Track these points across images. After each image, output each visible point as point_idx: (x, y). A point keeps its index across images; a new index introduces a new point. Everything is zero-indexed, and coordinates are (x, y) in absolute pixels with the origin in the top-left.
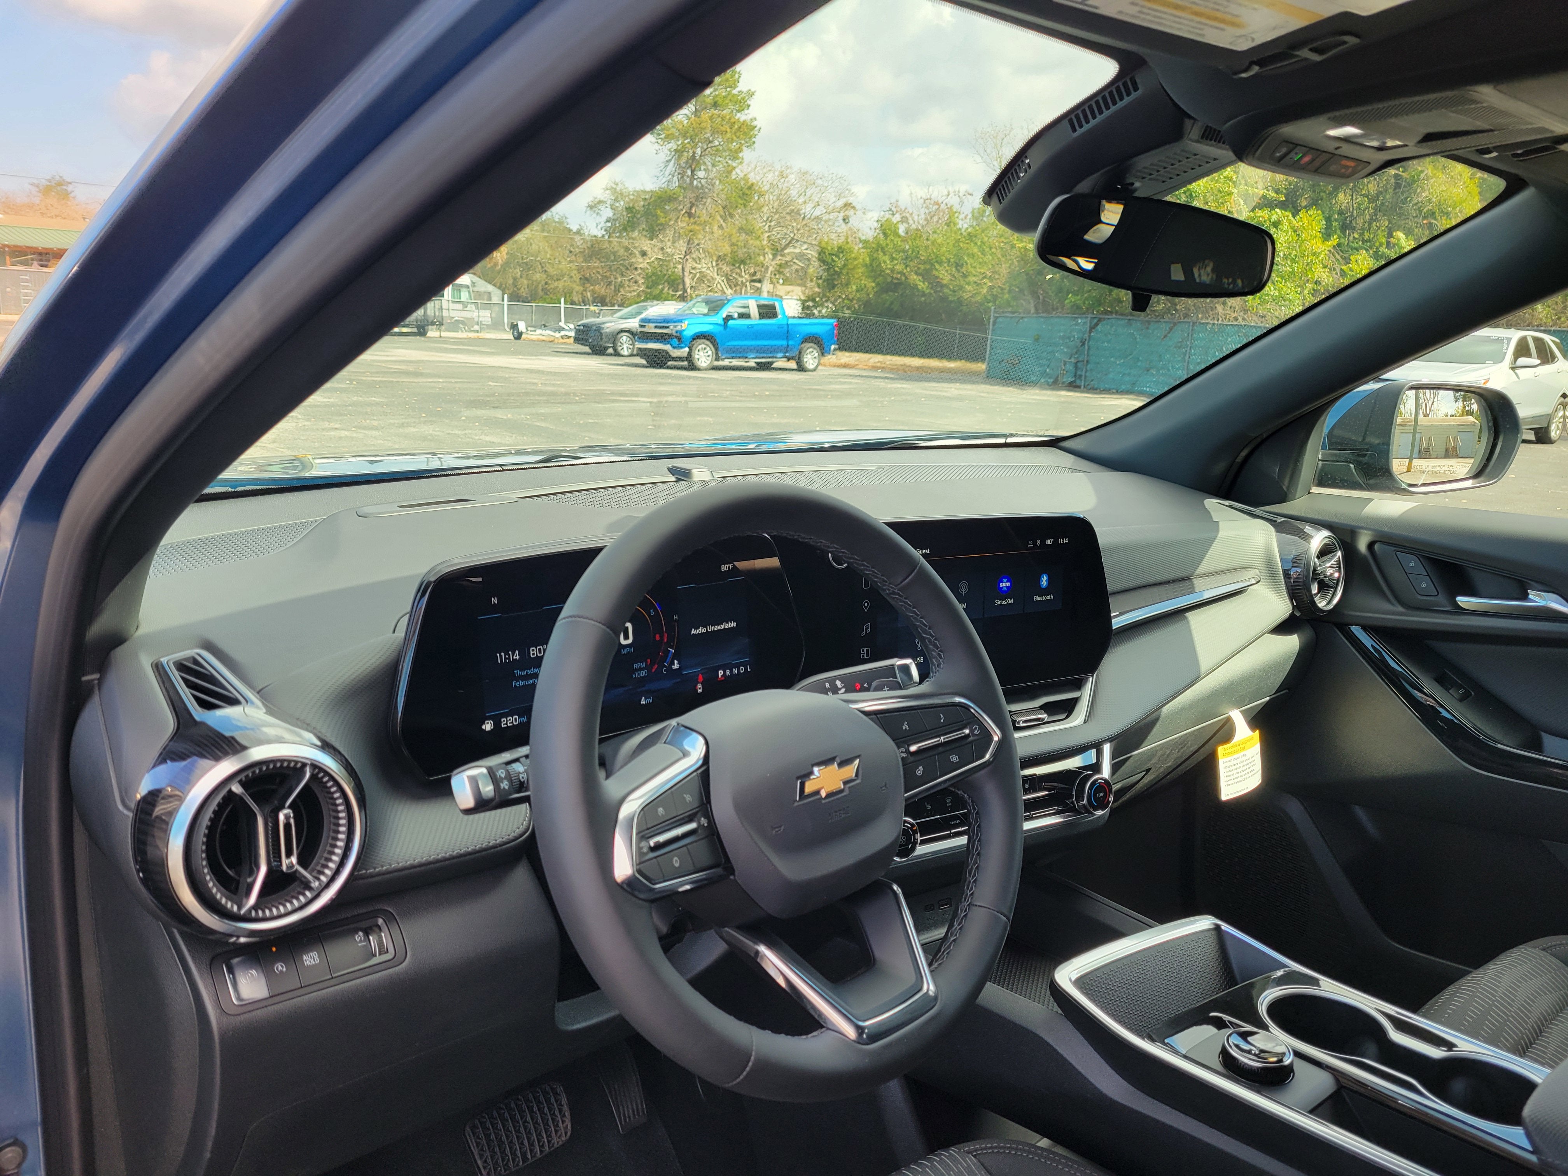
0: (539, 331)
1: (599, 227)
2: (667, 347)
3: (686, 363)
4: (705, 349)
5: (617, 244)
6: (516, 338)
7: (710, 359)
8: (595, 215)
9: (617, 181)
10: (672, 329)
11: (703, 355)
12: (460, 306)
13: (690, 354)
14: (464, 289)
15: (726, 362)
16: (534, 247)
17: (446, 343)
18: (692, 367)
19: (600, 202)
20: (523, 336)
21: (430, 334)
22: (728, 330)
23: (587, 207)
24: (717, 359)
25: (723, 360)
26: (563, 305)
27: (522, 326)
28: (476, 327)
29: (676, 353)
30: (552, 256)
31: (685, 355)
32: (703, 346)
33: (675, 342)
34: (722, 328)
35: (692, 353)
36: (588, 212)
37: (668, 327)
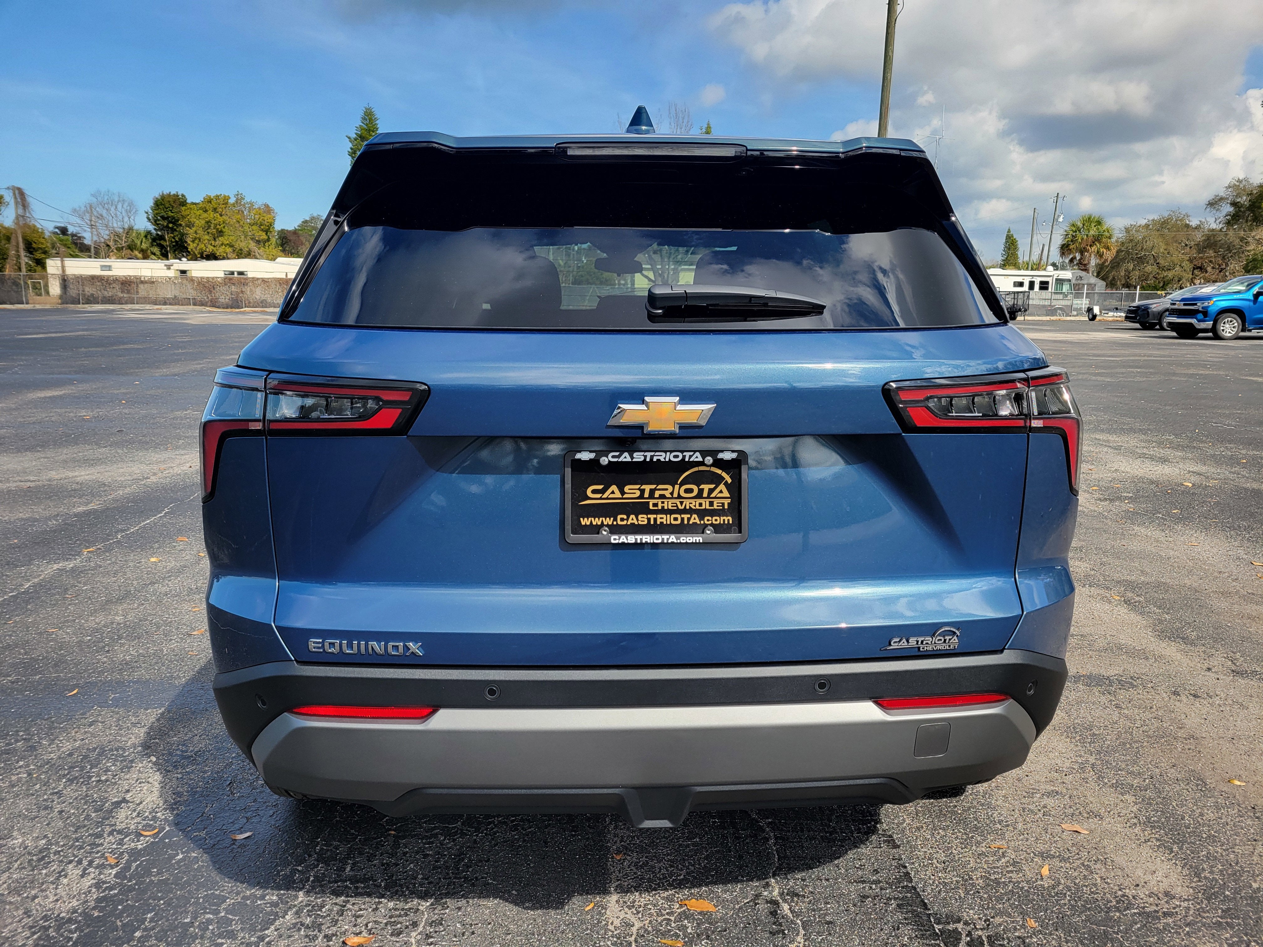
0: (1111, 314)
1: (1218, 222)
2: (1193, 321)
3: (1210, 334)
4: (1231, 321)
5: (1233, 235)
6: (1090, 320)
7: (1236, 330)
8: (1215, 212)
9: (1241, 178)
10: (1200, 305)
11: (1229, 327)
12: (1061, 297)
13: (1215, 325)
14: (1066, 283)
15: (1254, 333)
16: (1149, 244)
17: (1029, 324)
18: (1217, 337)
19: (1222, 199)
20: (1098, 318)
21: (1019, 318)
22: (1257, 304)
23: (1208, 205)
24: (1243, 330)
25: (1250, 331)
26: (1138, 292)
27: (1096, 310)
28: (1075, 313)
29: (1203, 325)
30: (1166, 250)
31: (1210, 327)
32: (1230, 319)
33: (1200, 316)
34: (1252, 304)
35: (1218, 326)
36: (1208, 210)
37: (1196, 304)
